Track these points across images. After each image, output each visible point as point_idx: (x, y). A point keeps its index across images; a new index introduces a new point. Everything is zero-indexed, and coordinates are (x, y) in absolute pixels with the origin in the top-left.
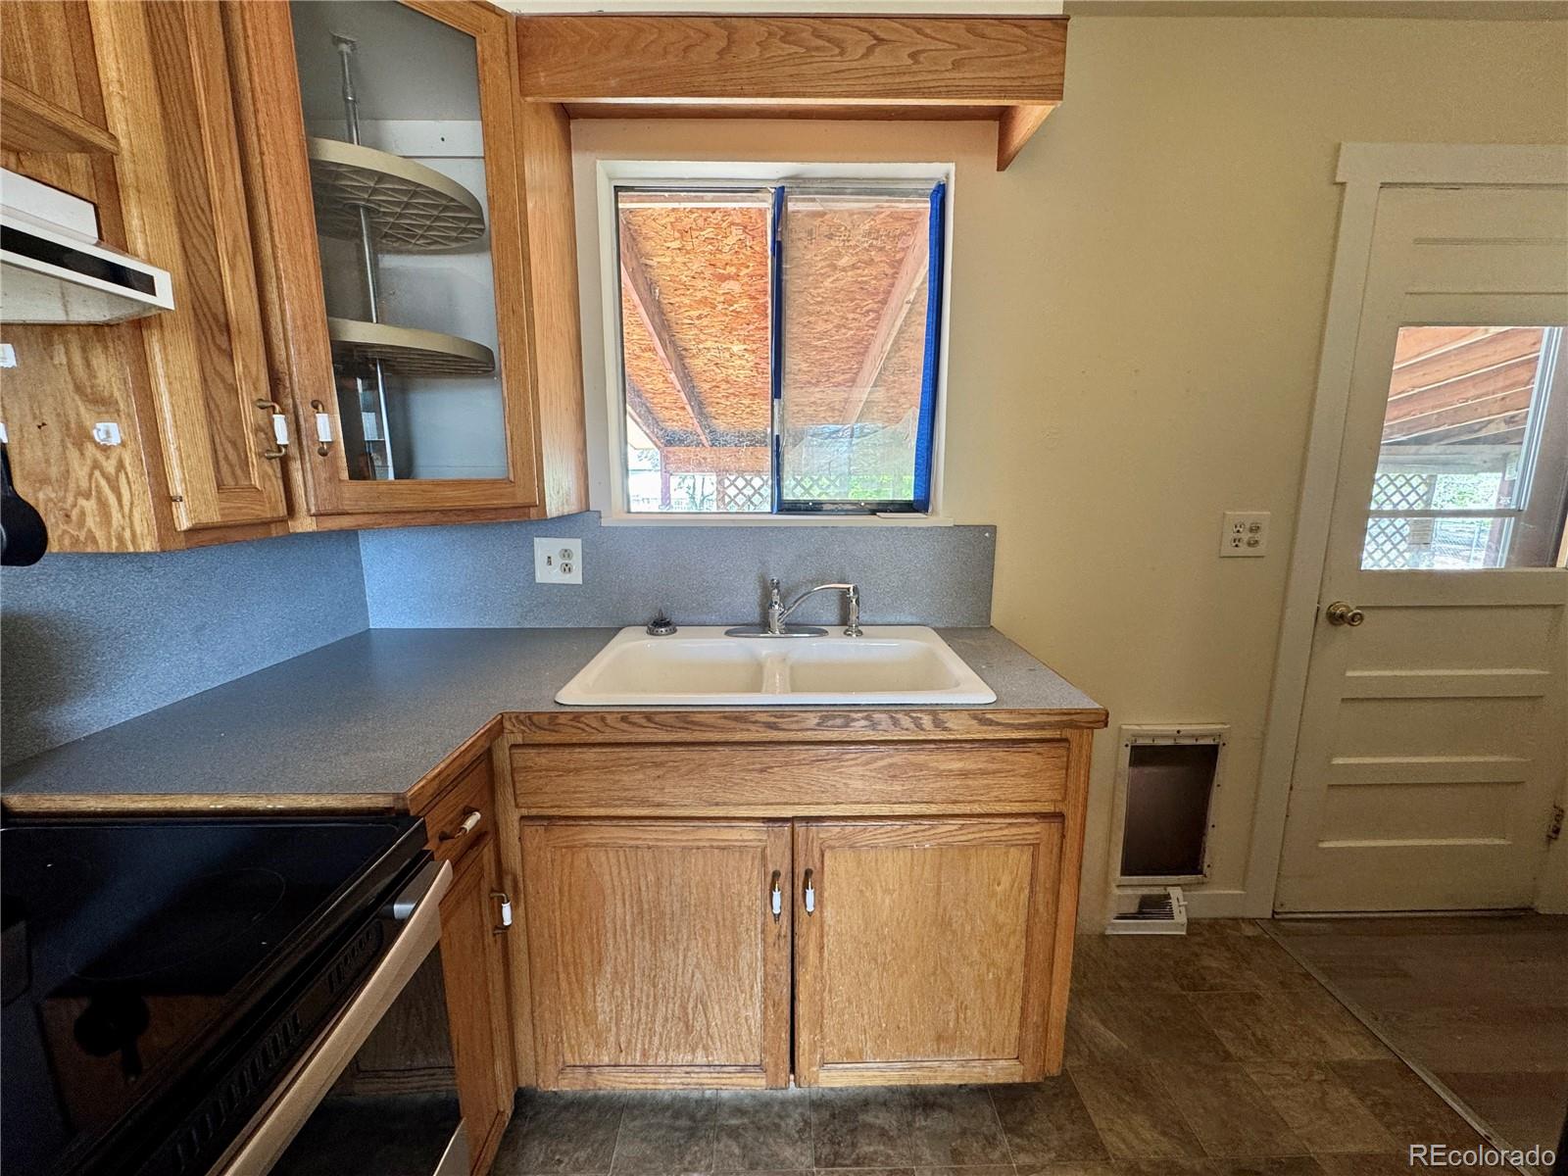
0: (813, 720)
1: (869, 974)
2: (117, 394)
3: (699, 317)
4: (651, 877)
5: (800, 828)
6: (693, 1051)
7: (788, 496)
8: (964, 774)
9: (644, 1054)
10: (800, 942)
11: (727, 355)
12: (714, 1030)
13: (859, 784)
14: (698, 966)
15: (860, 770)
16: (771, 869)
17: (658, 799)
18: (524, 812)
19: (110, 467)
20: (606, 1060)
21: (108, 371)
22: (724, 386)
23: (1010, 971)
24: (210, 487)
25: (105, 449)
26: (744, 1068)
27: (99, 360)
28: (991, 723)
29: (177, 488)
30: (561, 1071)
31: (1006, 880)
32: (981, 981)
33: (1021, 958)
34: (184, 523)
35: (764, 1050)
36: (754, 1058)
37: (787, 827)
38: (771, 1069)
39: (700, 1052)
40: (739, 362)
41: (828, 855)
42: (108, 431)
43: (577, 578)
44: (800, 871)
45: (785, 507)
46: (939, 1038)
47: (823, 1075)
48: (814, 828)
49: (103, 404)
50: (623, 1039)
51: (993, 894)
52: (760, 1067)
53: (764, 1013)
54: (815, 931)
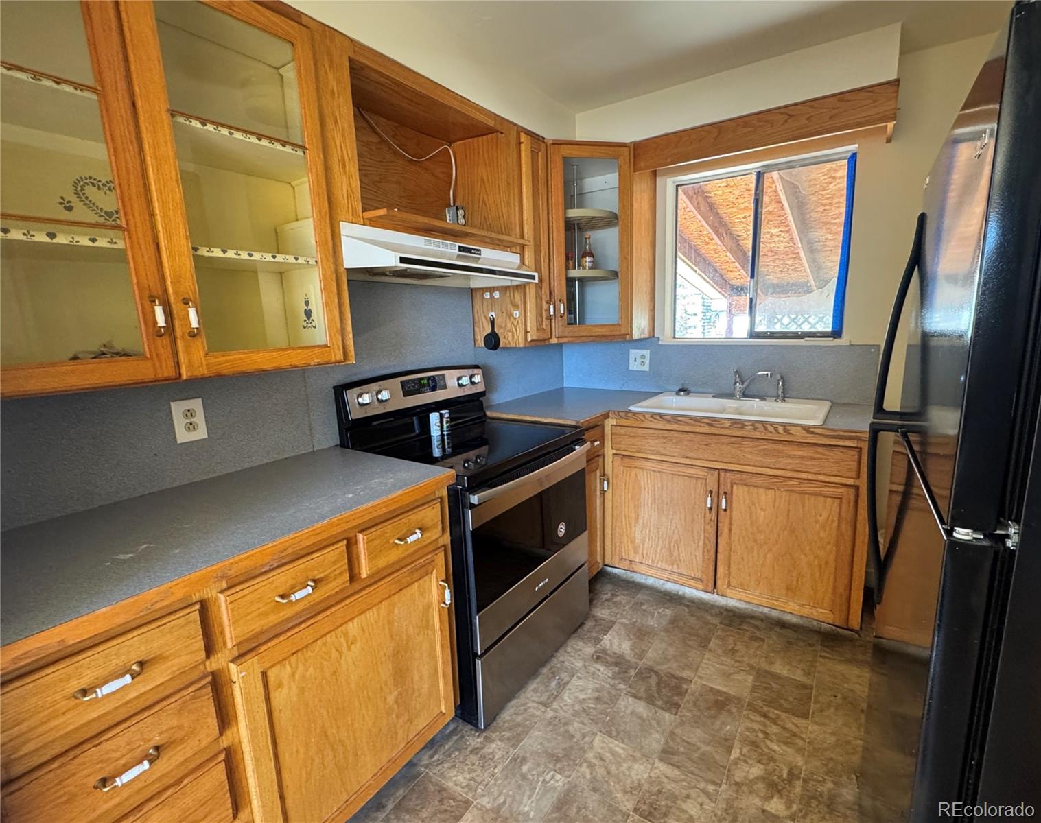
0: (728, 424)
1: (752, 548)
2: (519, 303)
4: (659, 485)
5: (722, 474)
6: (673, 565)
7: (760, 328)
8: (802, 458)
9: (652, 561)
10: (720, 525)
12: (681, 558)
13: (749, 456)
14: (676, 527)
15: (750, 450)
16: (709, 489)
17: (664, 452)
18: (615, 452)
19: (516, 323)
20: (637, 560)
21: (518, 298)
23: (827, 563)
24: (535, 329)
25: (515, 318)
26: (693, 579)
27: (516, 294)
28: (812, 433)
29: (529, 329)
30: (620, 560)
31: (825, 515)
32: (810, 565)
33: (832, 557)
34: (529, 339)
35: (702, 572)
36: (698, 575)
37: (716, 472)
38: (705, 582)
39: (675, 566)
41: (735, 487)
42: (516, 314)
43: (646, 368)
44: (721, 492)
45: (754, 335)
46: (788, 589)
47: (729, 591)
48: (728, 474)
49: (516, 306)
50: (645, 552)
51: (817, 522)
52: (701, 580)
53: (703, 555)
54: (727, 521)
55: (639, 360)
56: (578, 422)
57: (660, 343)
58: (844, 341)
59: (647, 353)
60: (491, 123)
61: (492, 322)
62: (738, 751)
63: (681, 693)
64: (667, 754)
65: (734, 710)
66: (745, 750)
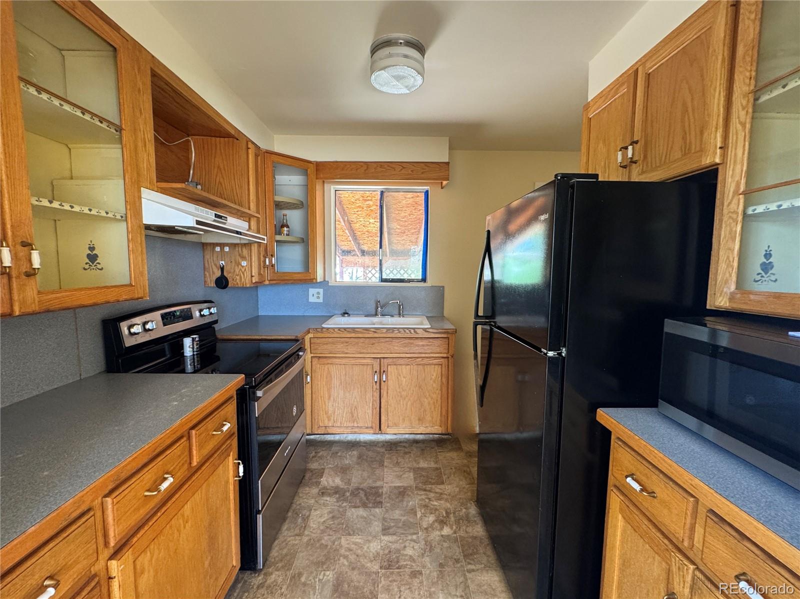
0: (385, 331)
1: (400, 401)
2: (247, 256)
3: (357, 211)
4: (344, 373)
5: (382, 360)
6: (354, 422)
7: (384, 277)
8: (423, 345)
9: (341, 423)
10: (382, 391)
11: (368, 223)
12: (359, 417)
13: (396, 348)
14: (355, 398)
15: (396, 344)
16: (375, 370)
17: (346, 351)
18: (312, 355)
19: (243, 270)
20: (330, 425)
21: (245, 252)
22: (367, 233)
23: (437, 400)
24: (257, 274)
25: (243, 267)
26: (367, 428)
27: (244, 250)
28: (428, 332)
29: (253, 274)
30: (318, 428)
31: (435, 375)
32: (429, 403)
33: (440, 397)
34: (254, 282)
35: (372, 423)
36: (370, 425)
37: (379, 360)
38: (374, 428)
39: (355, 423)
40: (372, 225)
41: (389, 367)
42: (244, 263)
43: (321, 300)
44: (382, 371)
45: (383, 280)
46: (419, 420)
47: (388, 429)
48: (385, 360)
49: (244, 258)
50: (335, 419)
51: (431, 379)
52: (372, 427)
53: (372, 411)
54: (386, 388)
55: (316, 295)
56: (297, 336)
57: (330, 284)
58: (429, 283)
59: (321, 291)
60: (233, 132)
61: (222, 269)
62: (420, 513)
63: (380, 495)
64: (386, 531)
65: (410, 493)
66: (423, 511)
